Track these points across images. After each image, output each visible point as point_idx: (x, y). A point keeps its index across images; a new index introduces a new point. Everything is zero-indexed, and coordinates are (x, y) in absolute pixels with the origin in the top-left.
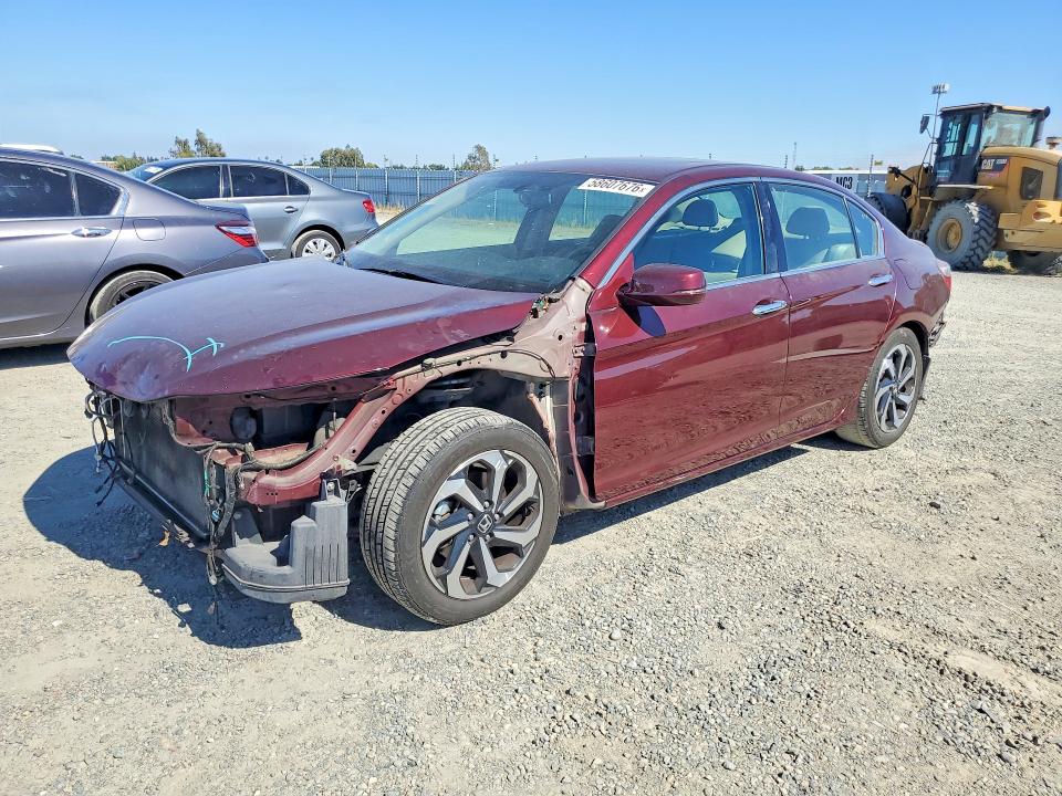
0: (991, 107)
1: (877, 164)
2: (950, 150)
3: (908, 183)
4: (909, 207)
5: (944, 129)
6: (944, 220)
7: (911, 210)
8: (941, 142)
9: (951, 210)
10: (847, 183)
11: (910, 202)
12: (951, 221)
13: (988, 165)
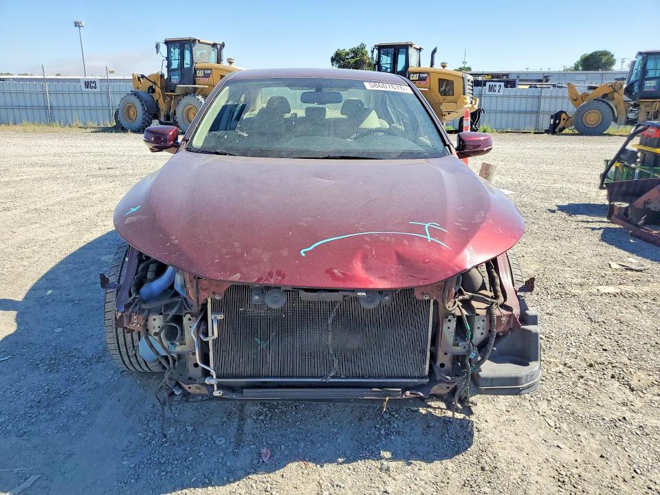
0: (194, 41)
1: (110, 72)
2: (175, 65)
3: (151, 84)
4: (156, 100)
5: (169, 52)
6: (185, 107)
7: (157, 101)
8: (168, 59)
9: (188, 101)
10: (93, 85)
11: (156, 96)
12: (189, 106)
13: (200, 74)
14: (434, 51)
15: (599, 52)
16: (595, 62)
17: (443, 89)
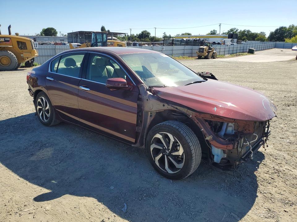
14: (9, 27)
15: (50, 28)
16: (49, 32)
17: (20, 46)
